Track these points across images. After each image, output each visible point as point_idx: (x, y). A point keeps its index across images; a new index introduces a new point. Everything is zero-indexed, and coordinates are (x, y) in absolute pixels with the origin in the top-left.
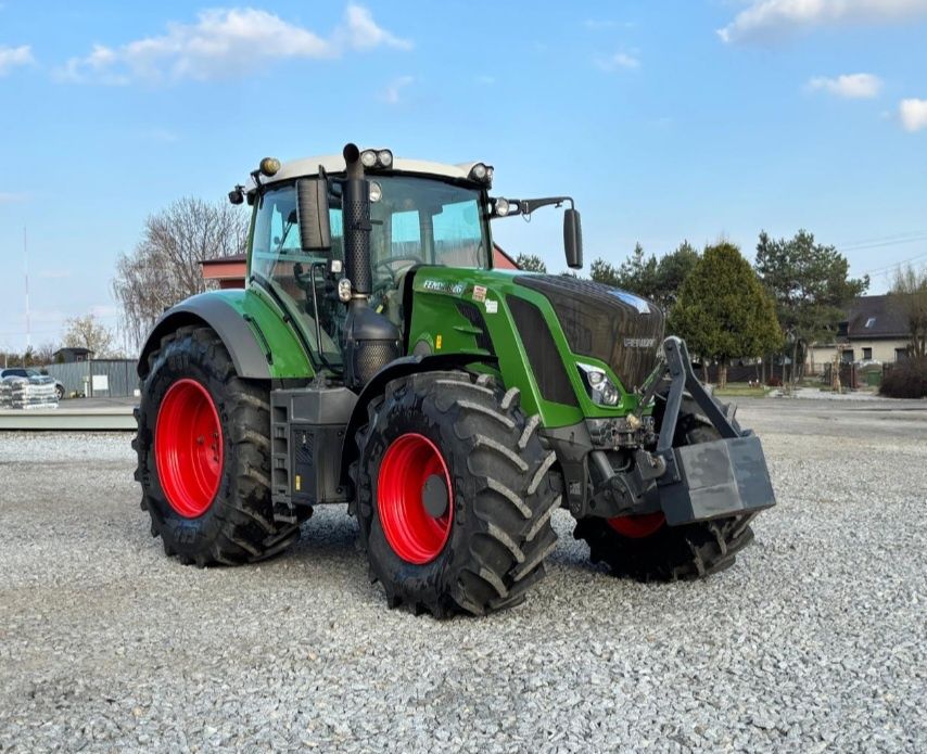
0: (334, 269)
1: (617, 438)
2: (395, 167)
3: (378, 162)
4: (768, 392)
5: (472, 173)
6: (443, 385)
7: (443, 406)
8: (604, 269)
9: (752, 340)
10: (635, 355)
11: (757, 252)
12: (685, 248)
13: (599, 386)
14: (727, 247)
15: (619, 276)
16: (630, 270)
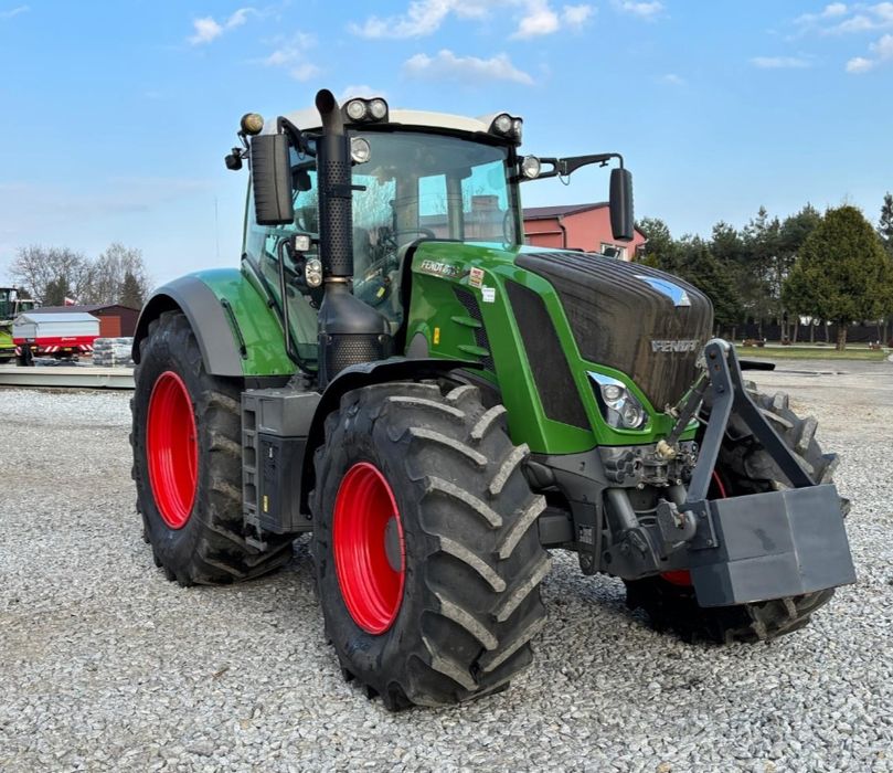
0: (299, 247)
1: (641, 473)
2: (392, 120)
3: (369, 114)
4: (888, 355)
5: (494, 127)
6: (397, 404)
7: (394, 433)
8: (726, 231)
9: (873, 302)
10: (668, 363)
11: (881, 214)
12: (808, 210)
13: (616, 404)
14: (849, 209)
15: (742, 238)
16: (753, 231)
